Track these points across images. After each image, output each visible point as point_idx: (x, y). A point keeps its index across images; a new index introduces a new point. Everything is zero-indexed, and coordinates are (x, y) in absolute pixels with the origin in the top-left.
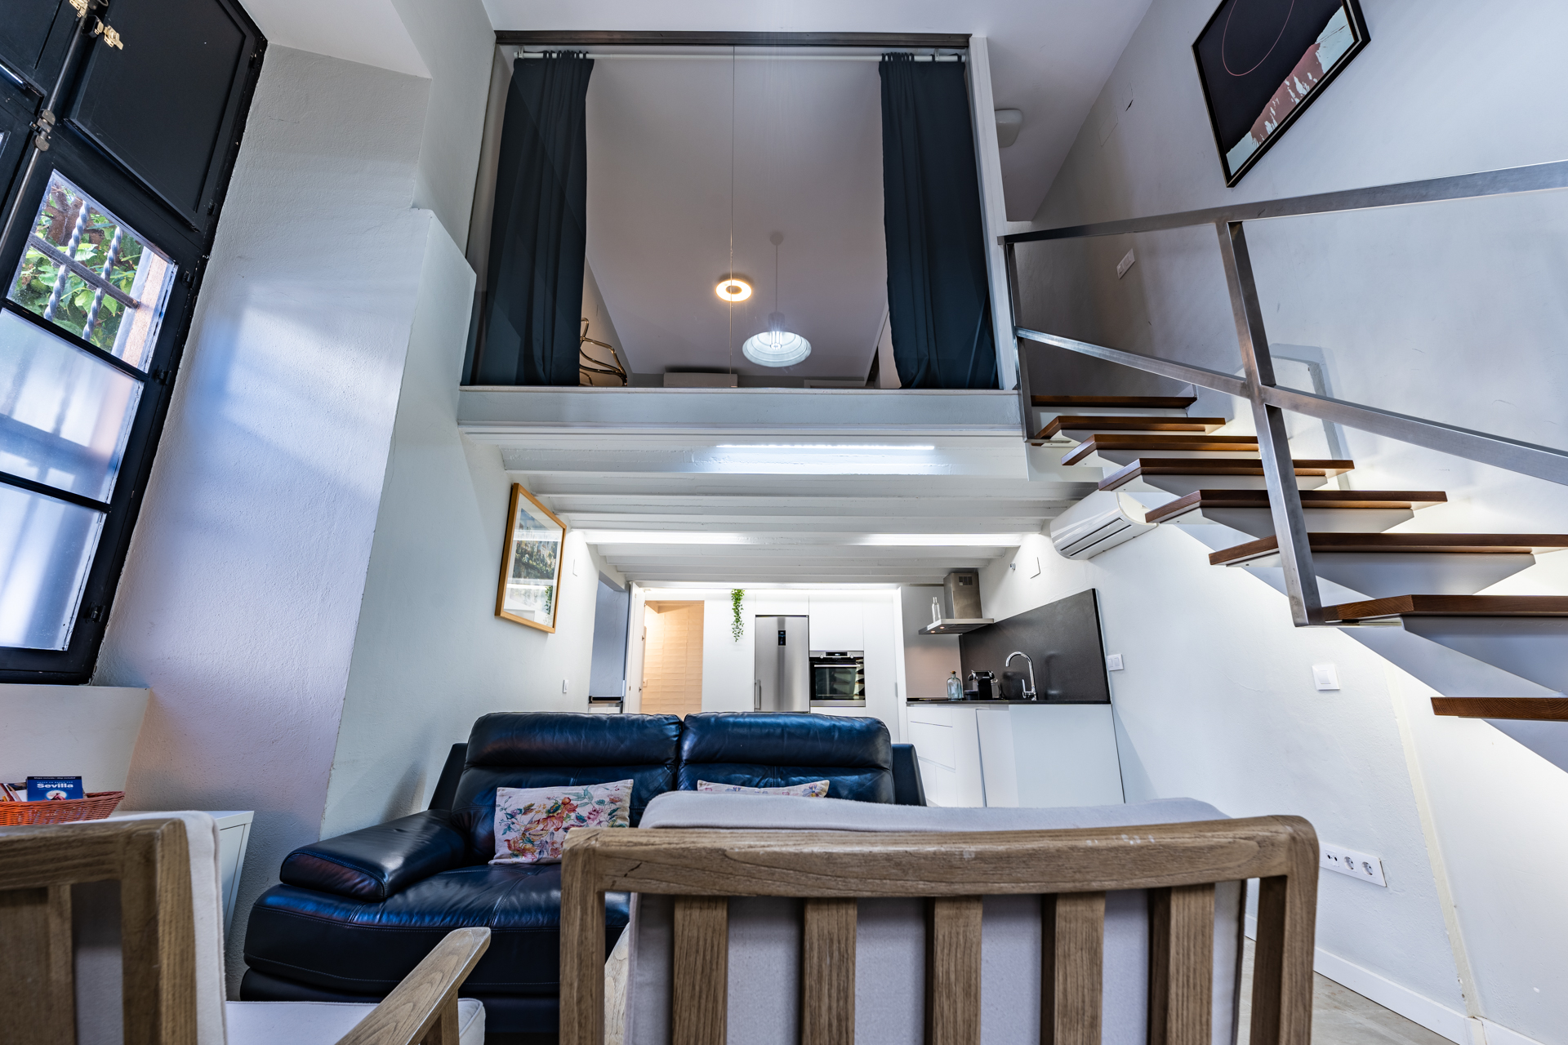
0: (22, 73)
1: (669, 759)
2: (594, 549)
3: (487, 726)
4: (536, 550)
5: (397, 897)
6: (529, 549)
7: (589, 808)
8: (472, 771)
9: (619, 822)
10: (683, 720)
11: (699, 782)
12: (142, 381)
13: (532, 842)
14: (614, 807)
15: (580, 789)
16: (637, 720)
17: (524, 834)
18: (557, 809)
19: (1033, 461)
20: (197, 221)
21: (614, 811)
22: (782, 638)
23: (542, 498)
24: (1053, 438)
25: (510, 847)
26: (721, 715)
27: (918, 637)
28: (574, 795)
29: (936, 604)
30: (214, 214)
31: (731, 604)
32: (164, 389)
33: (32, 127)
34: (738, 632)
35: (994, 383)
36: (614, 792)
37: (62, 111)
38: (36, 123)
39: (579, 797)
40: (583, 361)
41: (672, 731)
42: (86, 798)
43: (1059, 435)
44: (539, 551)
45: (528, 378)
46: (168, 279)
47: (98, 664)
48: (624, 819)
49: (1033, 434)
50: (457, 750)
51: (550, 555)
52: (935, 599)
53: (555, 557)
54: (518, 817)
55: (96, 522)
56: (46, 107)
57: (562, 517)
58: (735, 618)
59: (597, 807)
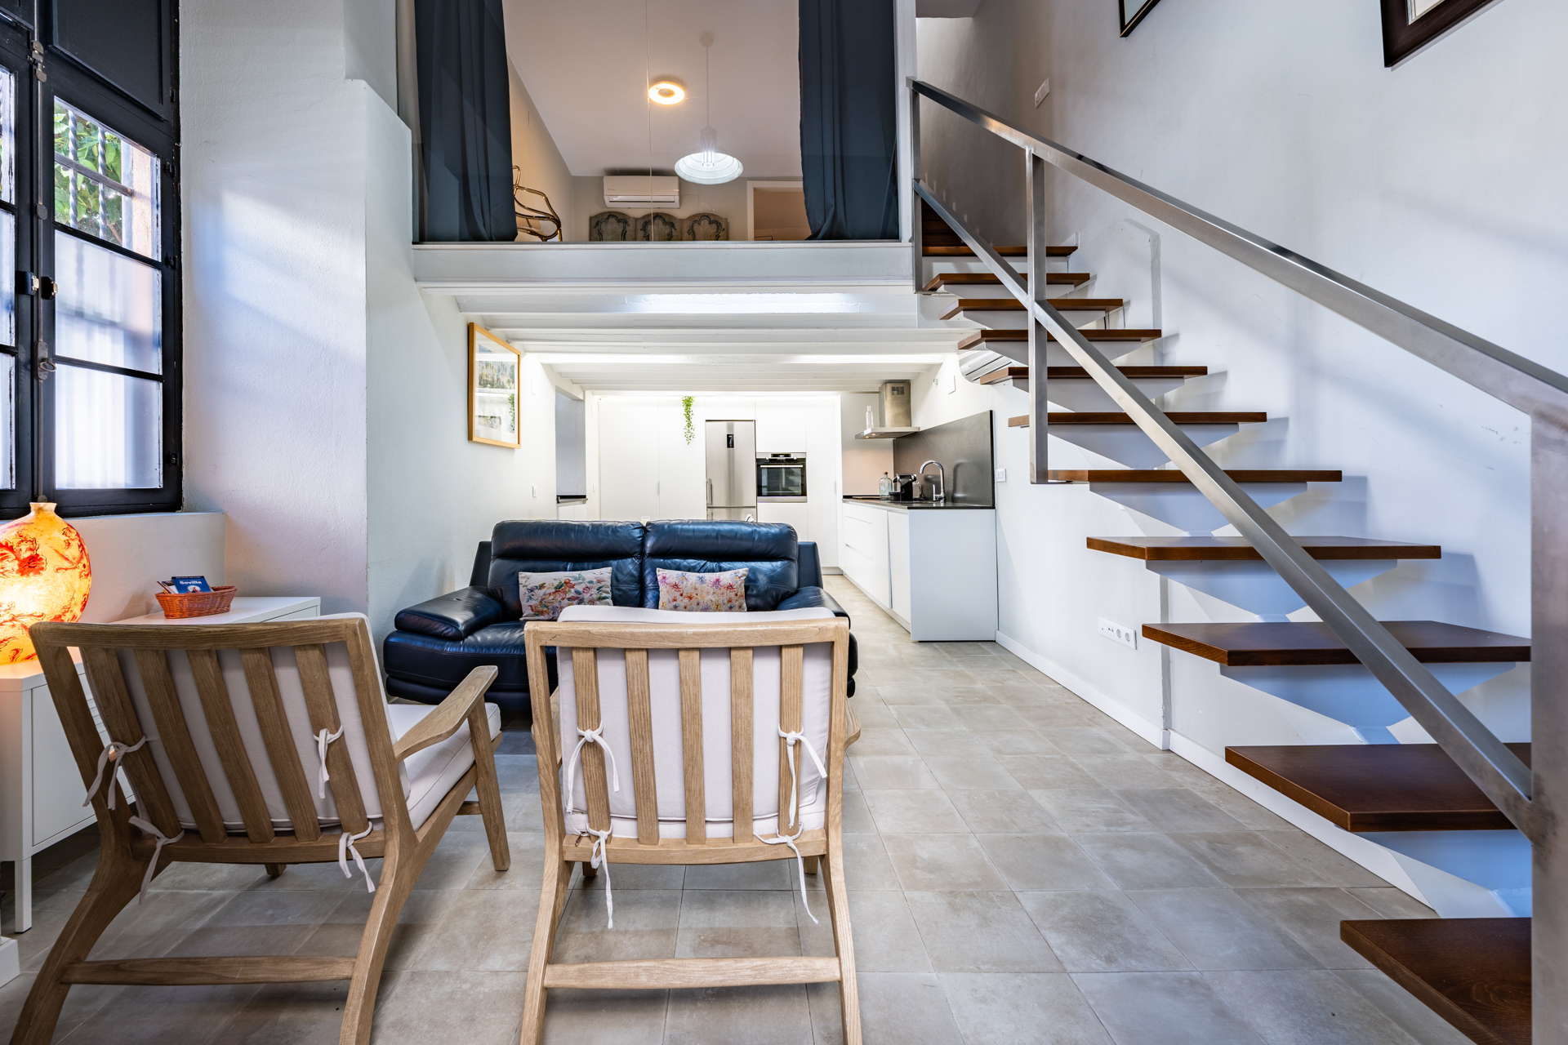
0: (12, 15)
1: (636, 553)
2: (549, 368)
3: (502, 530)
4: (496, 379)
5: (470, 638)
6: (490, 380)
7: (583, 586)
8: (498, 561)
9: (604, 595)
10: (645, 525)
11: (657, 569)
12: (159, 269)
13: (547, 607)
14: (600, 585)
15: (576, 574)
16: (611, 526)
17: (541, 602)
18: (562, 586)
19: (923, 310)
20: (163, 111)
21: (601, 587)
22: (730, 442)
23: (494, 331)
24: (939, 290)
25: (532, 610)
26: (672, 522)
27: (855, 442)
28: (572, 577)
29: (869, 412)
30: (175, 100)
31: (682, 409)
32: (176, 273)
33: (29, 61)
34: (689, 437)
35: (895, 236)
36: (599, 576)
37: (46, 38)
38: (31, 56)
39: (576, 579)
40: (518, 209)
41: (637, 533)
42: (212, 591)
43: (942, 288)
44: (498, 379)
45: (474, 236)
46: (155, 172)
47: (184, 496)
48: (607, 593)
49: (921, 286)
50: (483, 547)
51: (509, 381)
52: (869, 408)
53: (513, 382)
54: (536, 591)
55: (155, 390)
56: (33, 39)
57: (516, 345)
58: (686, 423)
59: (589, 585)
